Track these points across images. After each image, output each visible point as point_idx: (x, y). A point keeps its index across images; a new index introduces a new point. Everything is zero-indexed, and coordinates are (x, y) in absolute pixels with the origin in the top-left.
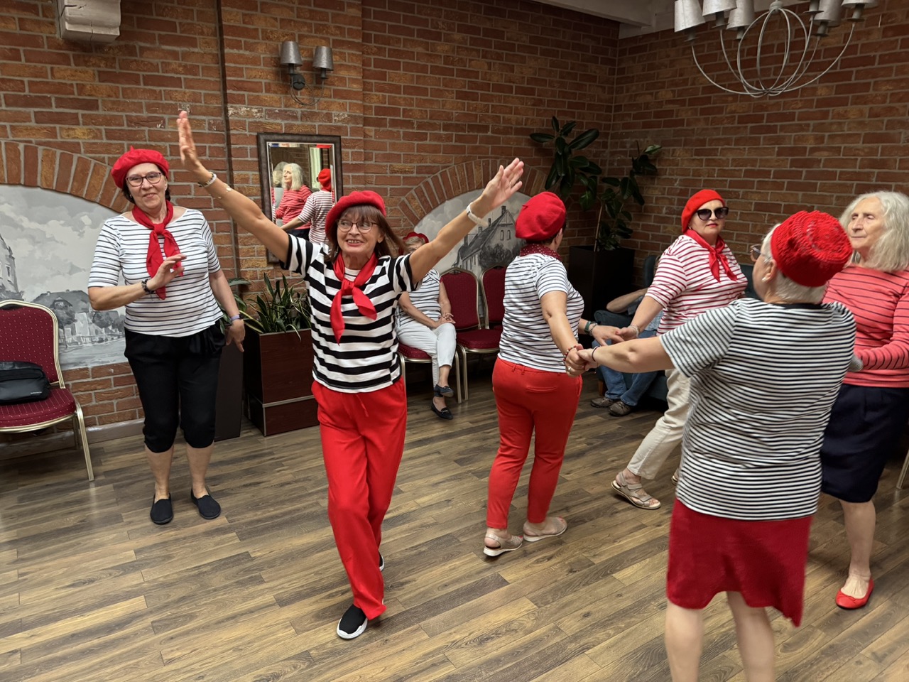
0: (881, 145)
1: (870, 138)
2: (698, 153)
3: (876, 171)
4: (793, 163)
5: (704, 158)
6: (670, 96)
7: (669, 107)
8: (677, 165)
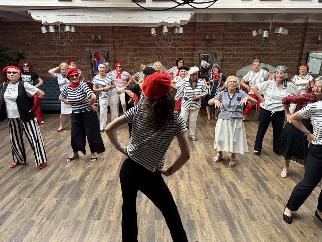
0: (75, 52)
1: (73, 51)
2: (35, 53)
3: (76, 57)
4: (59, 55)
5: (37, 54)
6: (23, 39)
7: (24, 41)
8: (30, 56)
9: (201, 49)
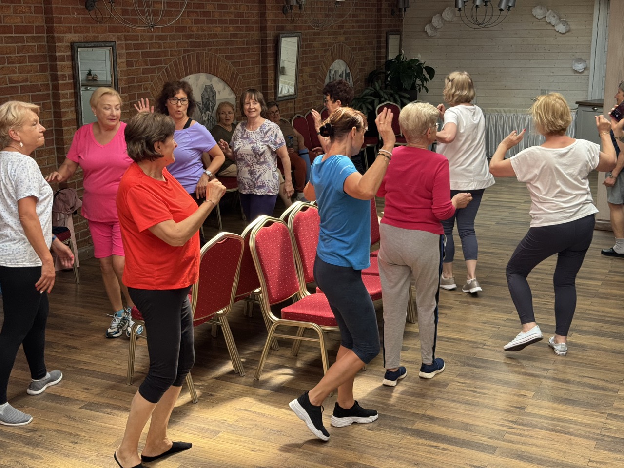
9: (71, 32)
